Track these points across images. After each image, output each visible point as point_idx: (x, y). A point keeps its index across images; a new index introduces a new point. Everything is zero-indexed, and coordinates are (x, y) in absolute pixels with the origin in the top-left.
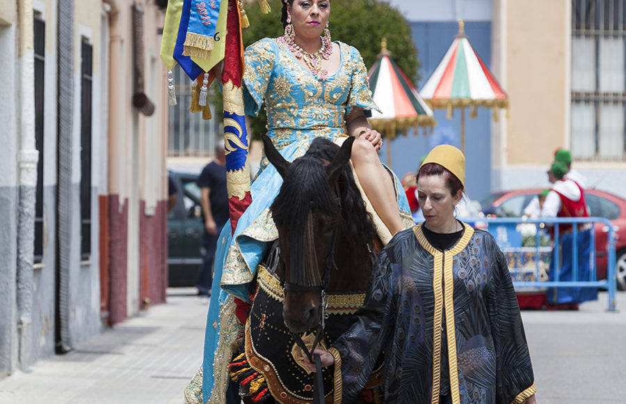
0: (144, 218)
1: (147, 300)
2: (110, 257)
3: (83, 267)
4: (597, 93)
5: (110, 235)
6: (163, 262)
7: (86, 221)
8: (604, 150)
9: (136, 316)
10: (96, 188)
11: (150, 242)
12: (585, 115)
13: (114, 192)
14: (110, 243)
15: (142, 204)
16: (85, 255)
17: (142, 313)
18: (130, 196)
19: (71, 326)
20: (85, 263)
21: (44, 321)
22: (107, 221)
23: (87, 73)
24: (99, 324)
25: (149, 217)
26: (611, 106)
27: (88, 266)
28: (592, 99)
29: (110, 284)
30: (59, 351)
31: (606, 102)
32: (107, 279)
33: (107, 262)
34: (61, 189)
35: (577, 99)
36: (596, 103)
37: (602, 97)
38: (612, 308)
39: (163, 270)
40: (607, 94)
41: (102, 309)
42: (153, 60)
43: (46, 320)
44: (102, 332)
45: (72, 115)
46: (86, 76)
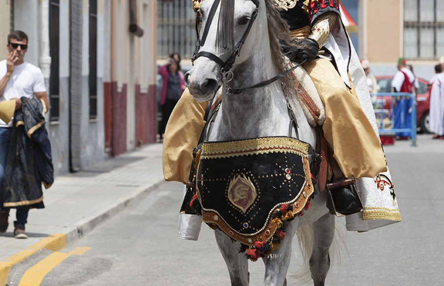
0: (138, 95)
1: (141, 141)
2: (113, 117)
3: (90, 123)
4: (418, 22)
5: (112, 104)
6: (155, 119)
7: (93, 97)
8: (423, 54)
9: (134, 150)
10: (101, 79)
11: (144, 108)
12: (412, 35)
13: (114, 80)
14: (113, 109)
15: (138, 87)
16: (92, 116)
17: (138, 148)
18: (128, 81)
19: (82, 156)
20: (92, 120)
21: (61, 154)
22: (110, 97)
23: (93, 13)
24: (105, 155)
25: (143, 94)
26: (426, 29)
27: (95, 123)
28: (416, 26)
29: (112, 133)
30: (72, 171)
31: (424, 27)
32: (110, 130)
33: (110, 120)
34: (73, 79)
35: (407, 25)
36: (418, 28)
37: (421, 25)
38: (414, 144)
39: (155, 124)
40: (424, 23)
41: (106, 146)
42: (145, 6)
43: (62, 153)
44: (106, 159)
45: (82, 37)
46: (93, 15)
